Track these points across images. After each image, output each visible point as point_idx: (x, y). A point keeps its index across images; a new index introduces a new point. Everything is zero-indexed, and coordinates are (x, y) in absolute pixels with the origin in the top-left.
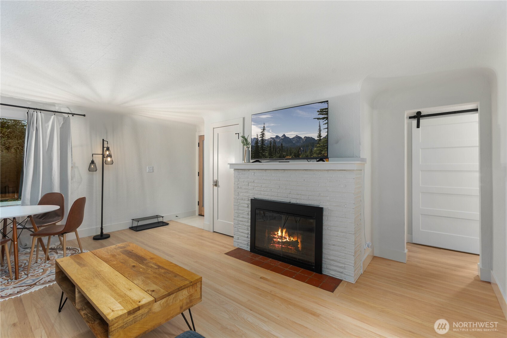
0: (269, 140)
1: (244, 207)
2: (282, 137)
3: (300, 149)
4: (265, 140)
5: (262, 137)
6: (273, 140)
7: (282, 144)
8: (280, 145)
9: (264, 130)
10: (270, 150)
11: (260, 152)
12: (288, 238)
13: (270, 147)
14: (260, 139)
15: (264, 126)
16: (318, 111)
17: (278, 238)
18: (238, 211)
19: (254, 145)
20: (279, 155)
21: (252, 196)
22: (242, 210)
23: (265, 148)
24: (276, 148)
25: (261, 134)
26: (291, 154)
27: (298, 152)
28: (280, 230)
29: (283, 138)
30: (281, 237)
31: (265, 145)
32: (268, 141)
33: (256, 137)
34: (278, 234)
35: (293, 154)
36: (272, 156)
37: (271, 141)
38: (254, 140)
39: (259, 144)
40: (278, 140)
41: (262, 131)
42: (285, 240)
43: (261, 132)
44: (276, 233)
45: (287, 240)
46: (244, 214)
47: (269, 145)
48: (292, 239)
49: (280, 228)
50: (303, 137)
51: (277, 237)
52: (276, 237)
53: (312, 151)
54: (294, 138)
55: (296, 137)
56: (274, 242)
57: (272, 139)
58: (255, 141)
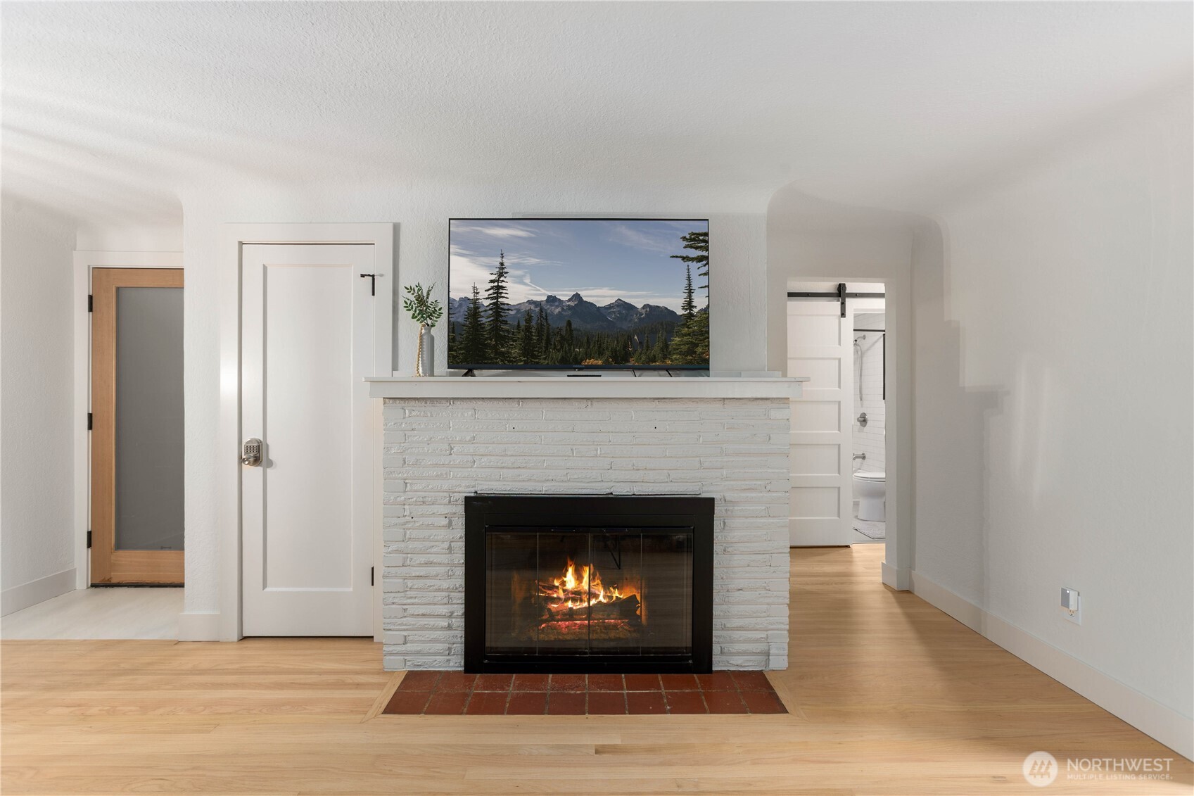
0: (523, 309)
1: (432, 526)
2: (569, 300)
3: (630, 338)
4: (506, 307)
5: (497, 298)
6: (538, 309)
7: (569, 324)
8: (563, 324)
9: (501, 275)
10: (528, 338)
11: (487, 346)
12: (602, 593)
13: (528, 329)
14: (486, 303)
15: (502, 264)
16: (684, 238)
17: (566, 600)
18: (403, 545)
19: (461, 320)
20: (560, 355)
21: (468, 487)
22: (424, 540)
23: (508, 331)
24: (548, 335)
25: (492, 288)
26: (600, 354)
27: (625, 347)
28: (571, 570)
29: (572, 304)
30: (576, 595)
31: (506, 323)
32: (518, 310)
33: (471, 296)
34: (563, 583)
35: (608, 353)
36: (536, 357)
37: (528, 313)
38: (460, 305)
39: (484, 320)
40: (557, 311)
41: (493, 277)
42: (593, 602)
43: (492, 281)
44: (556, 583)
45: (601, 599)
46: (433, 550)
47: (523, 324)
48: (616, 594)
49: (569, 563)
50: (639, 306)
51: (561, 595)
52: (559, 598)
53: (666, 346)
54: (609, 307)
55: (618, 306)
56: (552, 616)
57: (532, 307)
58: (464, 308)
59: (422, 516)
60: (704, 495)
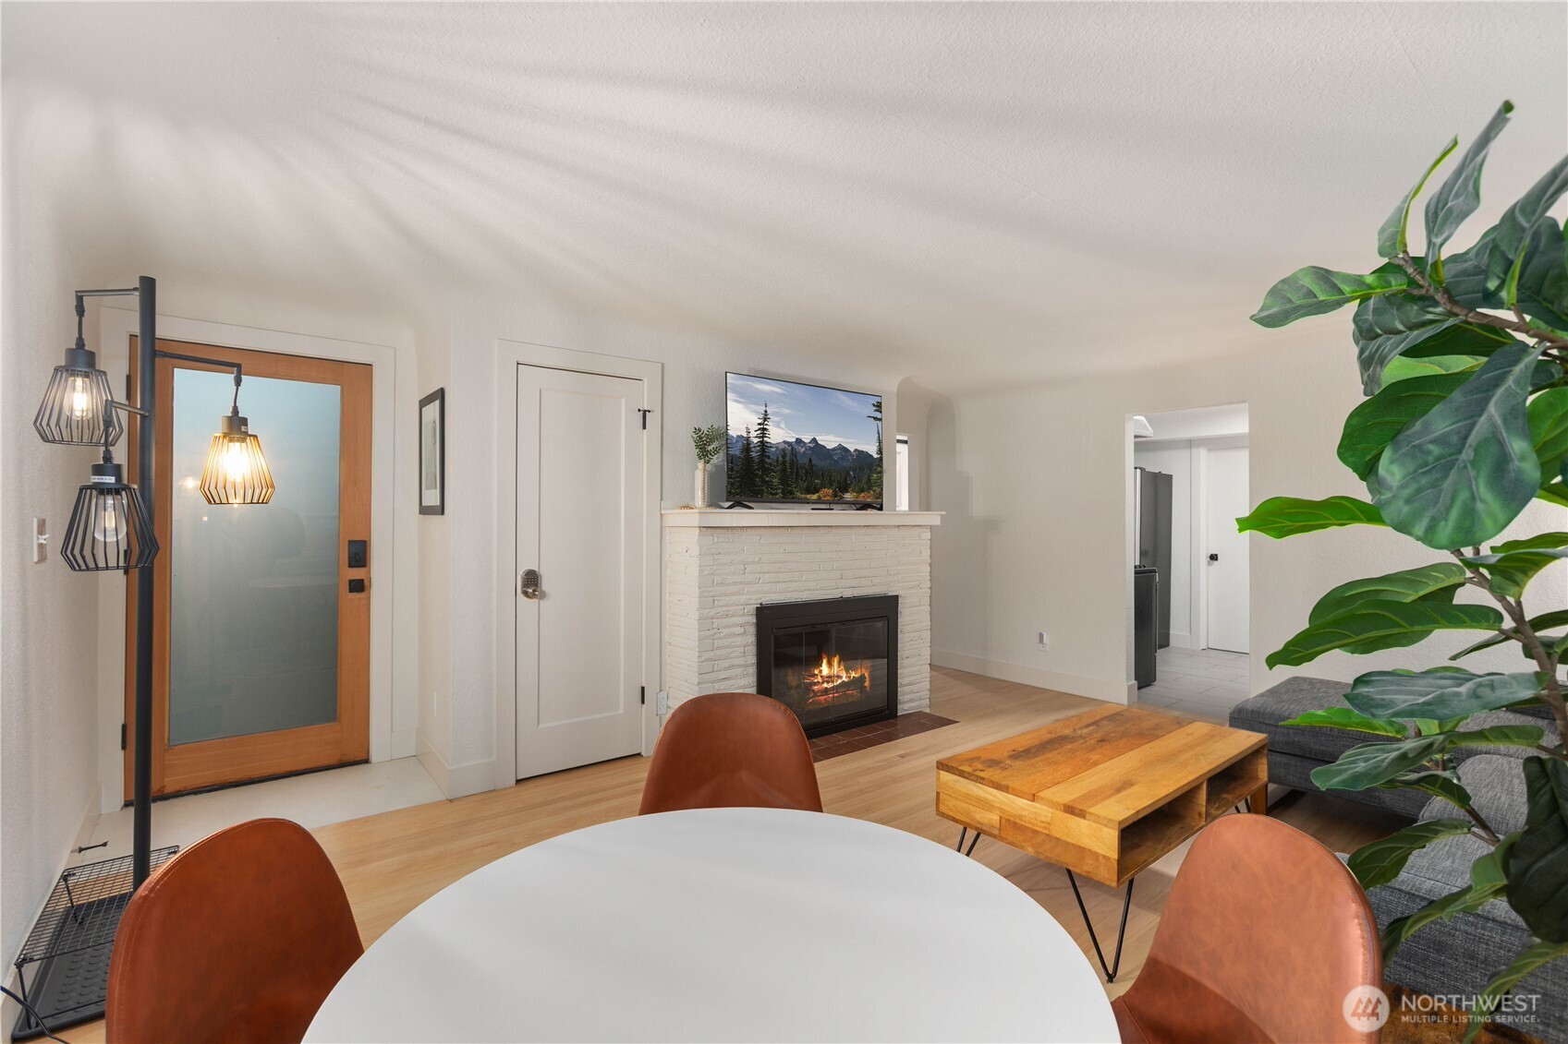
0: (781, 447)
1: (733, 635)
2: (810, 442)
3: (848, 473)
4: (769, 445)
5: (762, 437)
6: (790, 448)
7: (810, 460)
8: (806, 461)
9: (765, 420)
10: (784, 470)
11: (756, 475)
12: (844, 675)
13: (784, 463)
14: (756, 440)
15: (766, 412)
16: (874, 405)
17: (823, 683)
18: (712, 653)
19: (737, 453)
20: (805, 485)
21: (757, 599)
22: (727, 647)
23: (770, 464)
24: (797, 470)
25: (759, 429)
26: (830, 485)
27: (846, 480)
28: (825, 661)
29: (812, 445)
30: (830, 678)
31: (769, 457)
32: (777, 448)
33: (745, 435)
34: (821, 671)
35: (835, 484)
36: (789, 486)
37: (784, 450)
38: (737, 441)
39: (754, 454)
40: (803, 449)
41: (760, 421)
42: (840, 681)
43: (759, 424)
44: (816, 672)
45: (845, 679)
46: (732, 655)
47: (780, 459)
48: (853, 674)
49: (824, 656)
50: (852, 450)
51: (820, 680)
52: (818, 682)
53: (869, 480)
54: (834, 449)
55: (840, 449)
56: (816, 693)
57: (786, 446)
58: (740, 444)
59: (727, 627)
60: (891, 594)
